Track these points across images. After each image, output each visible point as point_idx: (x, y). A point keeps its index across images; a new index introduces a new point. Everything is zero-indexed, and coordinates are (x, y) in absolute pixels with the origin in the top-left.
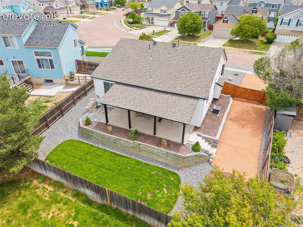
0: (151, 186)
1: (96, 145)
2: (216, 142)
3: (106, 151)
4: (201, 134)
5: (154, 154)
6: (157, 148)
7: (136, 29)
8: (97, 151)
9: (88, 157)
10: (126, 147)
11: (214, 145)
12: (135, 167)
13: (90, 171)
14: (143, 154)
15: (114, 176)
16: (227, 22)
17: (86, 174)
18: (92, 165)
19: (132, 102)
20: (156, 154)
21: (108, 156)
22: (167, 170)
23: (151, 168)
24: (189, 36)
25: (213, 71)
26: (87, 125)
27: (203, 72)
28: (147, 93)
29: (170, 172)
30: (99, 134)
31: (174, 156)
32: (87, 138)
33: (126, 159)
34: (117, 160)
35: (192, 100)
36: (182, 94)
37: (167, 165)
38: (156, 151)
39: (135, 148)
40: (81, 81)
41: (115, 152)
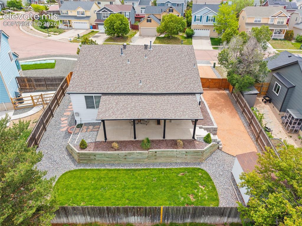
0: (187, 188)
1: (103, 168)
2: (216, 129)
3: (118, 170)
4: (201, 126)
5: (172, 157)
6: (176, 150)
7: (54, 35)
8: (108, 173)
9: (103, 183)
10: (140, 159)
11: (214, 133)
12: (160, 175)
13: (117, 197)
14: (159, 161)
15: (145, 192)
16: (150, 21)
17: (113, 202)
18: (114, 190)
19: (135, 111)
20: (174, 157)
21: (124, 175)
22: (190, 168)
23: (175, 171)
24: (118, 37)
25: (194, 66)
26: (84, 149)
27: (186, 69)
28: (145, 99)
29: (194, 169)
30: (105, 154)
31: (194, 153)
32: (87, 164)
33: (146, 172)
34: (137, 175)
35: (190, 96)
36: (179, 92)
37: (187, 164)
38: (175, 153)
39: (150, 157)
40: (35, 101)
41: (128, 168)
